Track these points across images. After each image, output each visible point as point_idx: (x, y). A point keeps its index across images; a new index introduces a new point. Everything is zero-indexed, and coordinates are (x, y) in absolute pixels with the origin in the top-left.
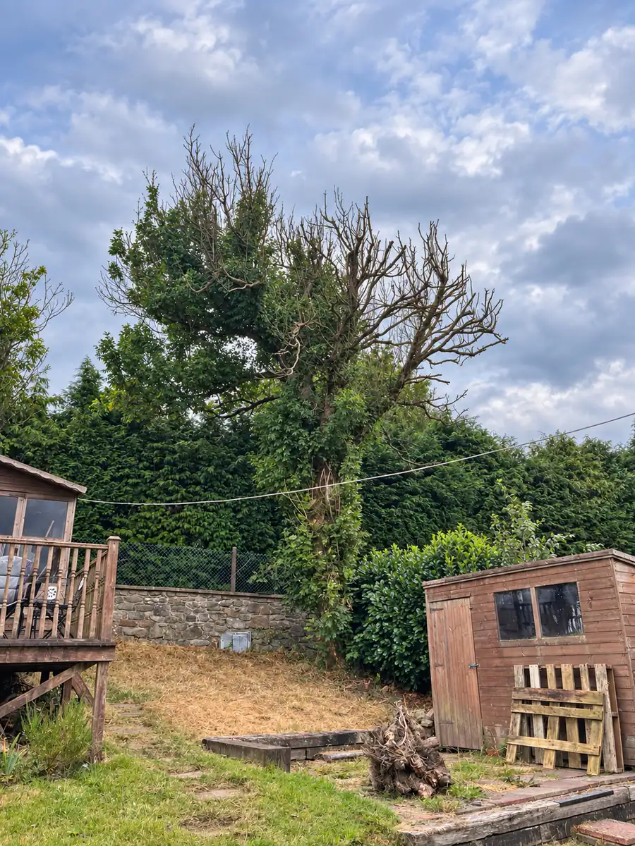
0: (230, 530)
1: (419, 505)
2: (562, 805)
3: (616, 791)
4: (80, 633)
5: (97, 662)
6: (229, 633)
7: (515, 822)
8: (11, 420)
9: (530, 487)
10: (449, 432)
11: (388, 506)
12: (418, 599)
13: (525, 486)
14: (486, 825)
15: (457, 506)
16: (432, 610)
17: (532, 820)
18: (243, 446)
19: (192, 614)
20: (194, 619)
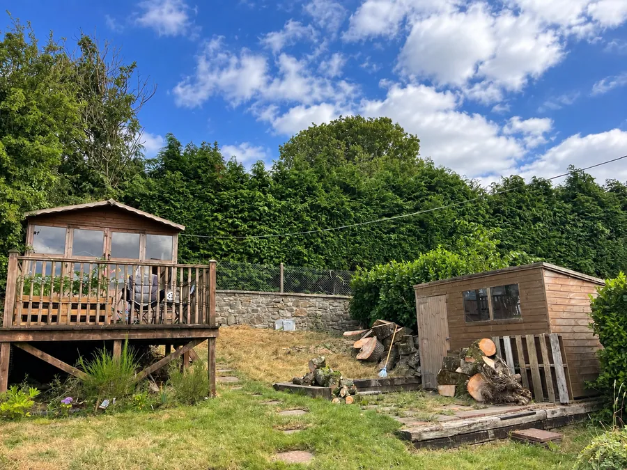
0: (277, 251)
1: (410, 231)
2: (502, 419)
3: (538, 411)
4: (197, 321)
5: (209, 338)
6: (281, 320)
7: (472, 428)
8: (123, 178)
9: (491, 216)
10: (432, 177)
11: (388, 233)
12: (411, 297)
13: (487, 216)
14: (454, 428)
15: (438, 231)
16: (420, 303)
17: (483, 427)
18: (284, 192)
19: (255, 308)
20: (257, 311)
